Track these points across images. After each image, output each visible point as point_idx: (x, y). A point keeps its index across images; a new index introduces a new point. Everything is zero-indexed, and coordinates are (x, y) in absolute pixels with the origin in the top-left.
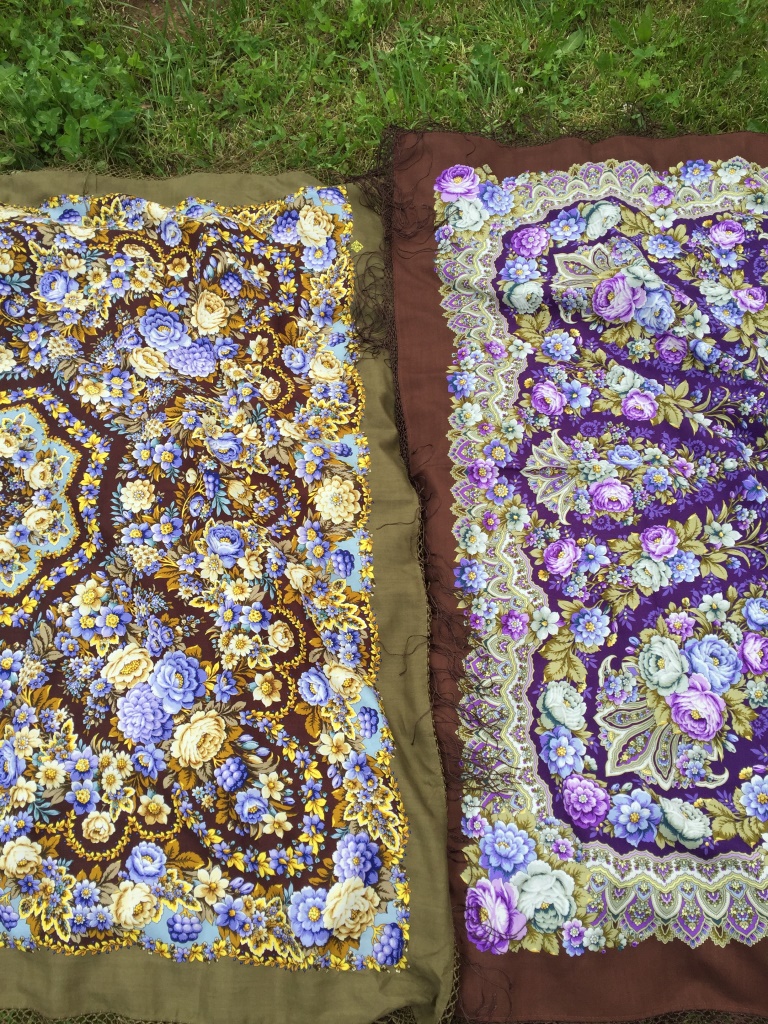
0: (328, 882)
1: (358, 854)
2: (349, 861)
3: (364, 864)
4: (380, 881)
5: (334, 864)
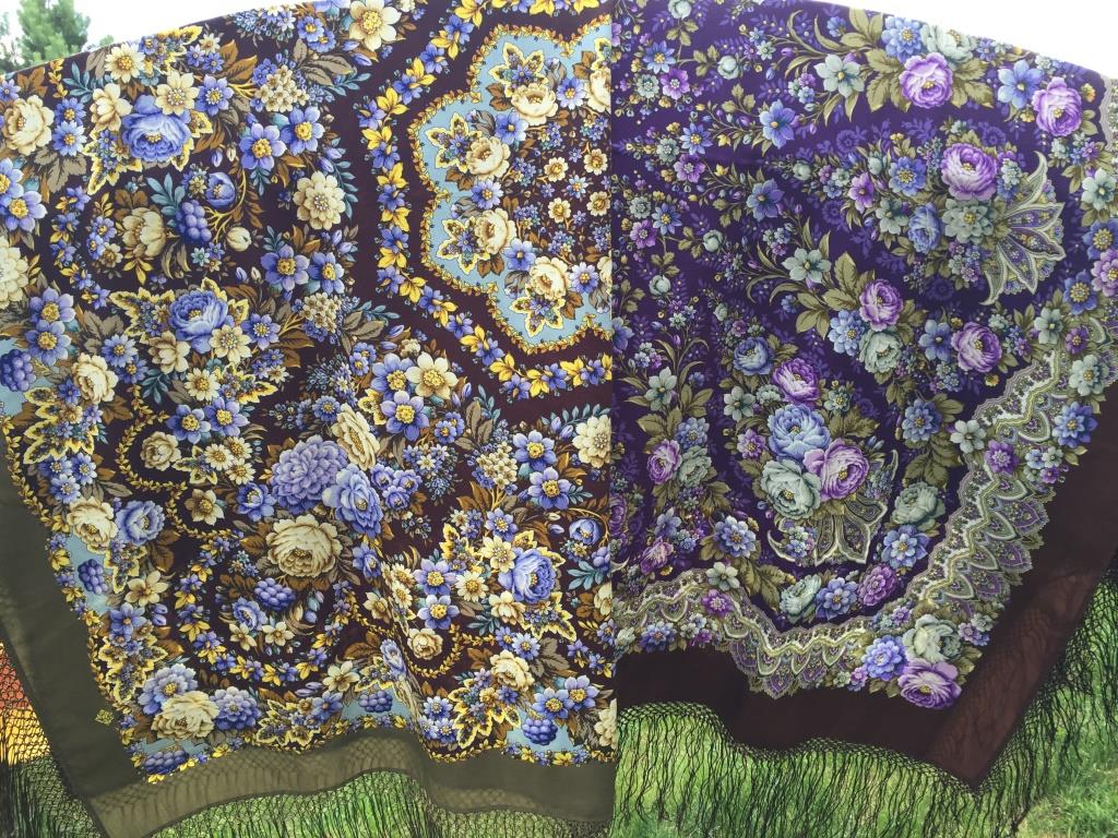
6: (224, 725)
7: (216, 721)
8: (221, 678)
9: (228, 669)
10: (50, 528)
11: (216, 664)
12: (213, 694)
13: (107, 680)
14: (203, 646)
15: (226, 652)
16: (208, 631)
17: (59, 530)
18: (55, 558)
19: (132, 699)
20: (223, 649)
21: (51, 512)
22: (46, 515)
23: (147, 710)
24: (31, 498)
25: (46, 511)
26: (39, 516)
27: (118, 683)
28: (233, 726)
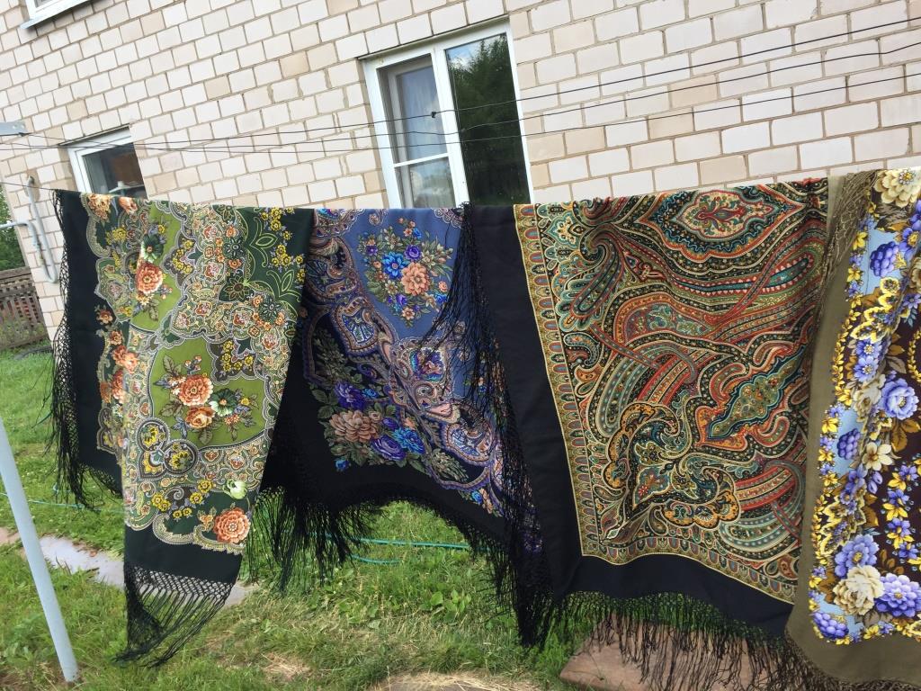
0: (882, 567)
1: (905, 599)
2: (898, 590)
3: (895, 602)
4: (880, 613)
5: (898, 575)
6: (882, 608)
7: (878, 601)
8: (898, 563)
9: (907, 559)
10: (837, 397)
11: (899, 550)
12: (884, 575)
13: (822, 532)
14: (894, 529)
15: (913, 543)
16: (904, 519)
17: (842, 402)
18: (827, 423)
19: (832, 554)
20: (911, 539)
21: (845, 385)
22: (841, 386)
23: (838, 571)
24: (839, 366)
25: (843, 382)
26: (835, 384)
27: (829, 536)
28: (890, 611)
